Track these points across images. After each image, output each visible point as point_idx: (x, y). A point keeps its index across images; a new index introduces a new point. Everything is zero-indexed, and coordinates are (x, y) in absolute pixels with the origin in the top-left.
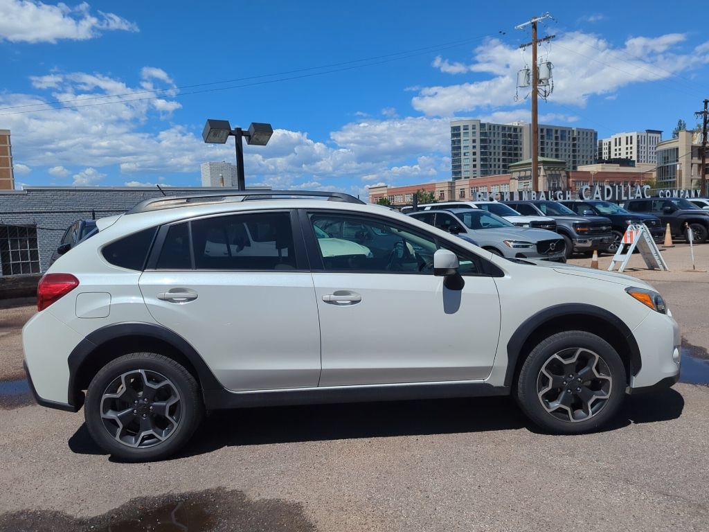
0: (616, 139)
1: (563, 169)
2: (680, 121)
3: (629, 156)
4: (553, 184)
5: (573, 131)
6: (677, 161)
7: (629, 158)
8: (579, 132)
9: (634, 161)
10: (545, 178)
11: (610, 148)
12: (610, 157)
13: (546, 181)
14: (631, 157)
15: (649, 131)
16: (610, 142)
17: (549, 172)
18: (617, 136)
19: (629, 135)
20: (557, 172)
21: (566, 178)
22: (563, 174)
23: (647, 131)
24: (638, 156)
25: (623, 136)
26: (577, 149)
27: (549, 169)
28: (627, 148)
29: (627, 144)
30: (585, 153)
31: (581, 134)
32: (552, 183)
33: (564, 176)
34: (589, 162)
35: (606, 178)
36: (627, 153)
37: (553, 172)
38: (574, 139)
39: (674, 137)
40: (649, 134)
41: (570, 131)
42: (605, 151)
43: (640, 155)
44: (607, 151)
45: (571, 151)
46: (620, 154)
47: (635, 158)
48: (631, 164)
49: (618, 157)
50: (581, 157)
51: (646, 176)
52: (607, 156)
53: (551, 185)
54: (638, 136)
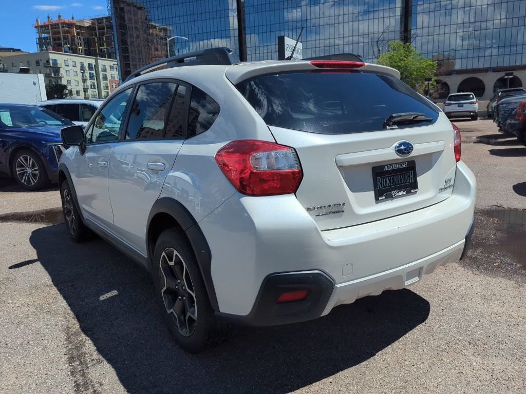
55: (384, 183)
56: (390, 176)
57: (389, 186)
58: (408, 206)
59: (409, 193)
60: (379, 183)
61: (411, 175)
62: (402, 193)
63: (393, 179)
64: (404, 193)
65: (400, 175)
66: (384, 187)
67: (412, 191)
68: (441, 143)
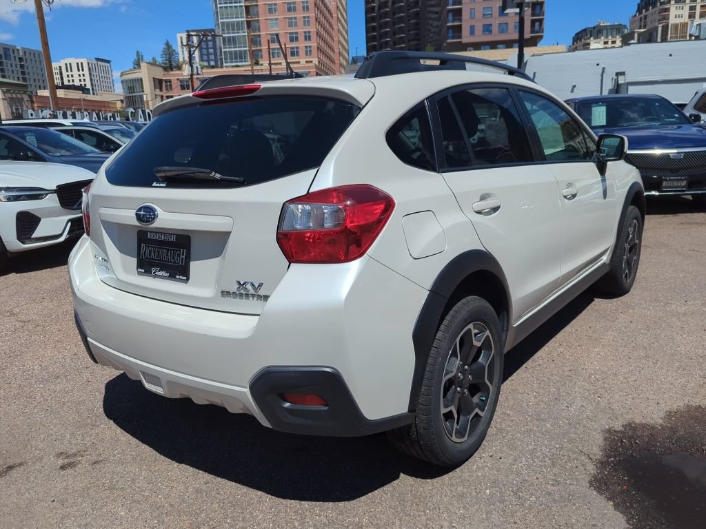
0: (66, 64)
1: (25, 92)
2: (138, 52)
3: (83, 83)
4: (16, 109)
5: (18, 50)
6: (143, 91)
7: (83, 85)
8: (25, 52)
9: (89, 90)
10: (6, 102)
11: (61, 74)
12: (63, 83)
13: (6, 105)
14: (85, 85)
15: (98, 59)
16: (60, 67)
17: (8, 95)
18: (68, 61)
19: (79, 61)
20: (19, 96)
21: (30, 103)
22: (26, 98)
23: (96, 59)
24: (92, 84)
25: (74, 61)
26: (26, 70)
27: (8, 91)
28: (79, 75)
29: (79, 70)
30: (35, 77)
31: (27, 54)
32: (14, 107)
33: (27, 101)
34: (42, 87)
35: (73, 105)
36: (80, 80)
37: (14, 96)
38: (21, 59)
39: (135, 68)
40: (99, 63)
41: (14, 50)
42: (57, 76)
43: (94, 83)
44: (59, 76)
45: (20, 73)
46: (73, 81)
47: (89, 86)
48: (86, 91)
49: (71, 83)
50: (32, 80)
51: (111, 105)
52: (60, 81)
53: (15, 111)
54: (88, 64)
55: (148, 252)
56: (156, 248)
57: (152, 259)
58: (167, 293)
59: (172, 276)
60: (142, 252)
61: (183, 255)
62: (163, 273)
63: (158, 252)
64: (166, 275)
65: (168, 250)
66: (147, 258)
67: (178, 277)
68: (228, 220)
